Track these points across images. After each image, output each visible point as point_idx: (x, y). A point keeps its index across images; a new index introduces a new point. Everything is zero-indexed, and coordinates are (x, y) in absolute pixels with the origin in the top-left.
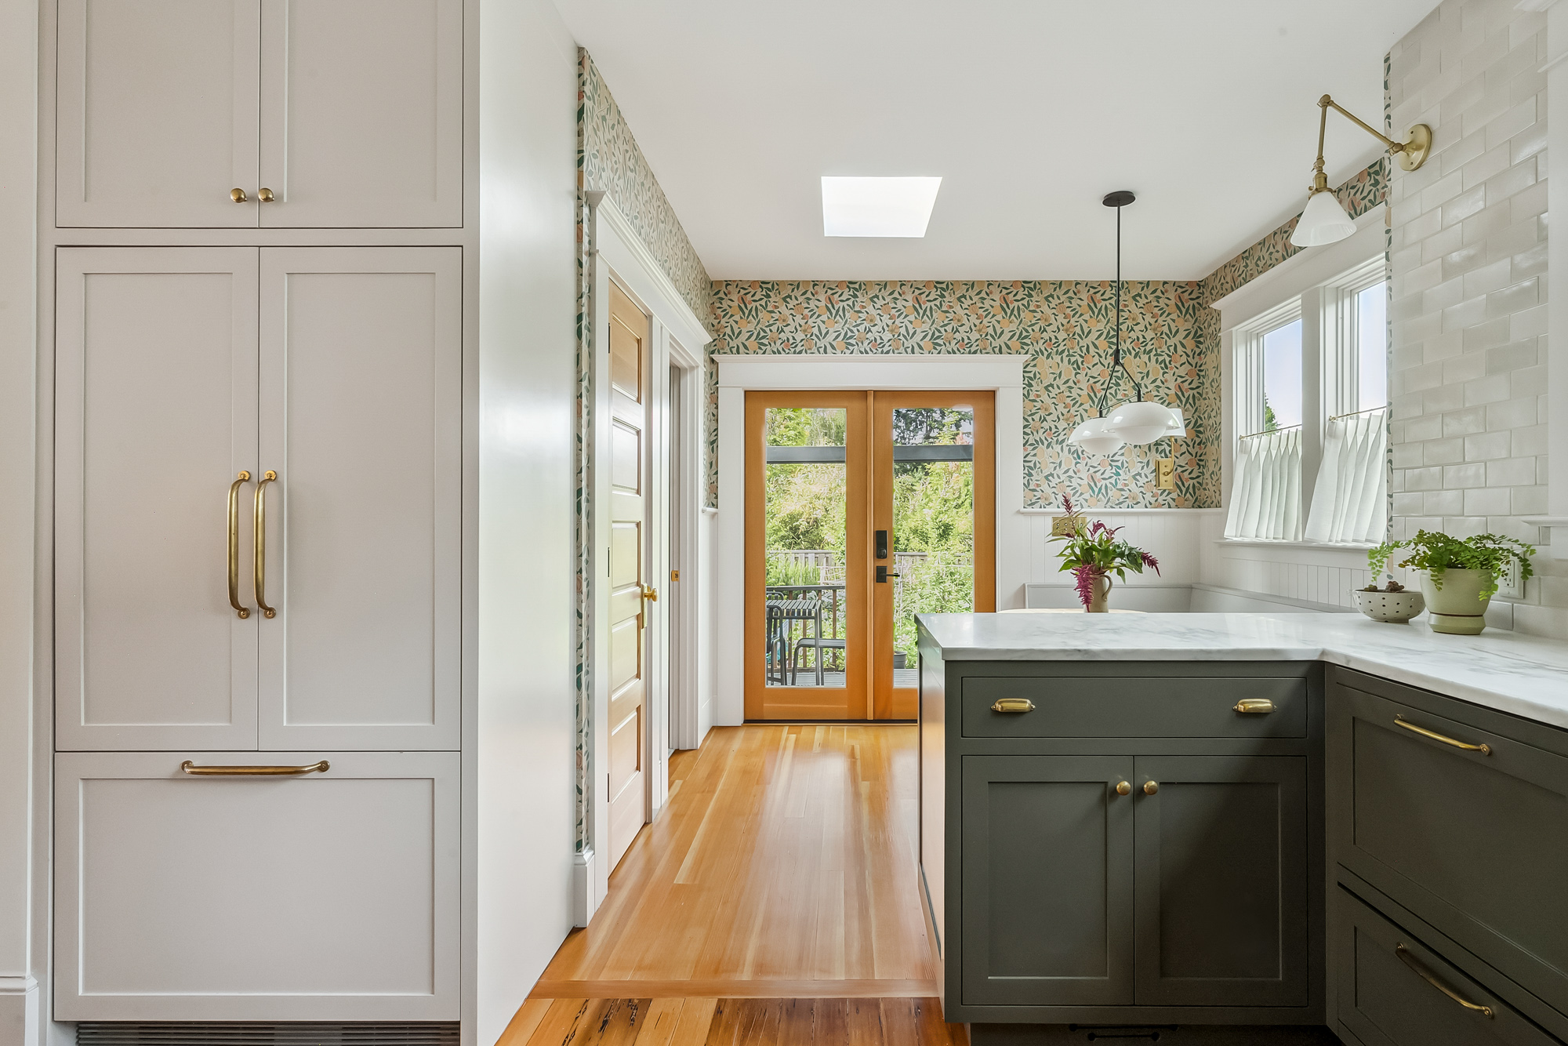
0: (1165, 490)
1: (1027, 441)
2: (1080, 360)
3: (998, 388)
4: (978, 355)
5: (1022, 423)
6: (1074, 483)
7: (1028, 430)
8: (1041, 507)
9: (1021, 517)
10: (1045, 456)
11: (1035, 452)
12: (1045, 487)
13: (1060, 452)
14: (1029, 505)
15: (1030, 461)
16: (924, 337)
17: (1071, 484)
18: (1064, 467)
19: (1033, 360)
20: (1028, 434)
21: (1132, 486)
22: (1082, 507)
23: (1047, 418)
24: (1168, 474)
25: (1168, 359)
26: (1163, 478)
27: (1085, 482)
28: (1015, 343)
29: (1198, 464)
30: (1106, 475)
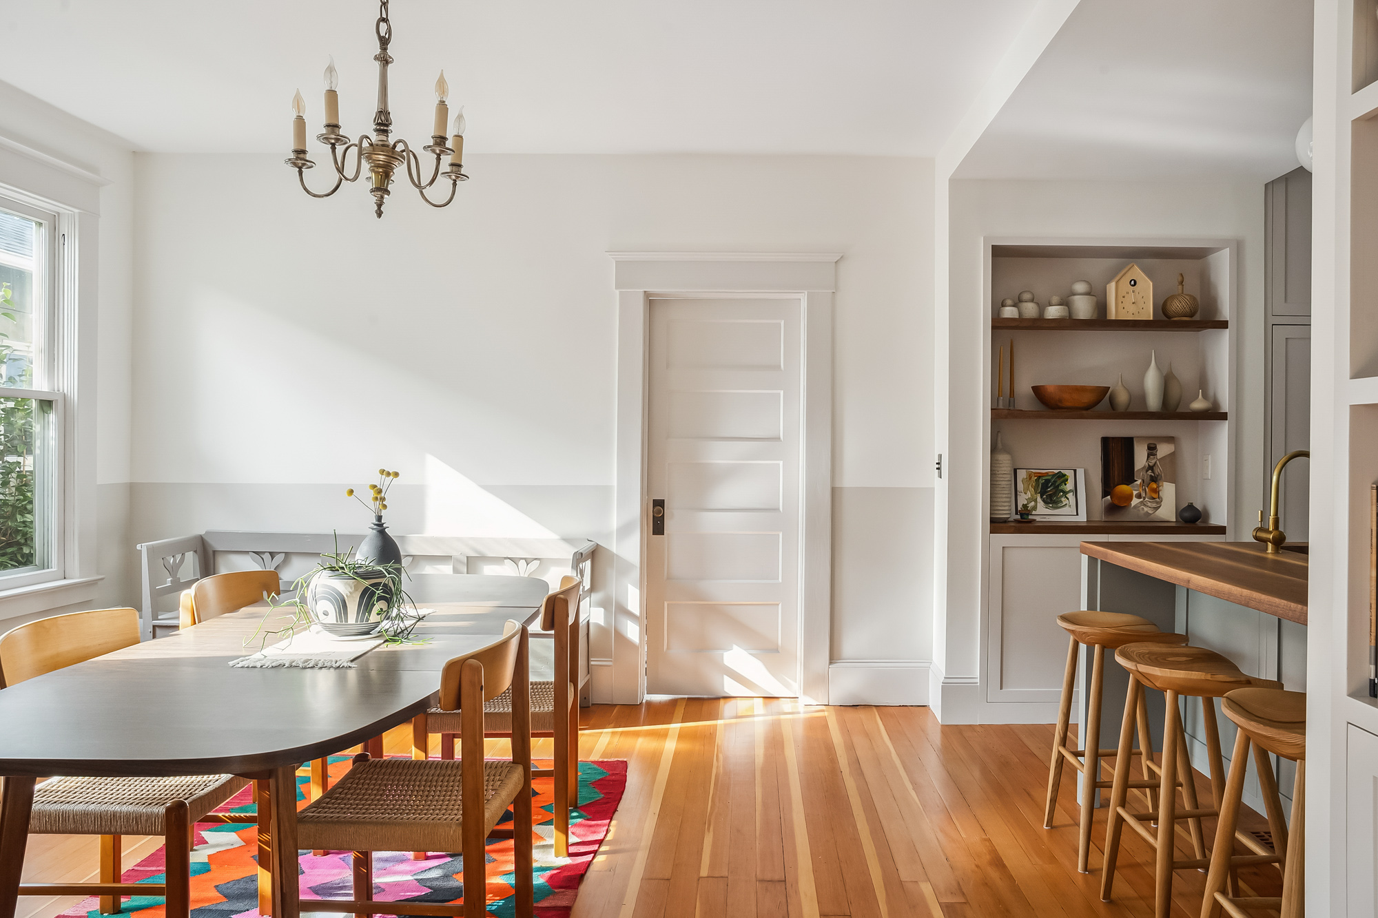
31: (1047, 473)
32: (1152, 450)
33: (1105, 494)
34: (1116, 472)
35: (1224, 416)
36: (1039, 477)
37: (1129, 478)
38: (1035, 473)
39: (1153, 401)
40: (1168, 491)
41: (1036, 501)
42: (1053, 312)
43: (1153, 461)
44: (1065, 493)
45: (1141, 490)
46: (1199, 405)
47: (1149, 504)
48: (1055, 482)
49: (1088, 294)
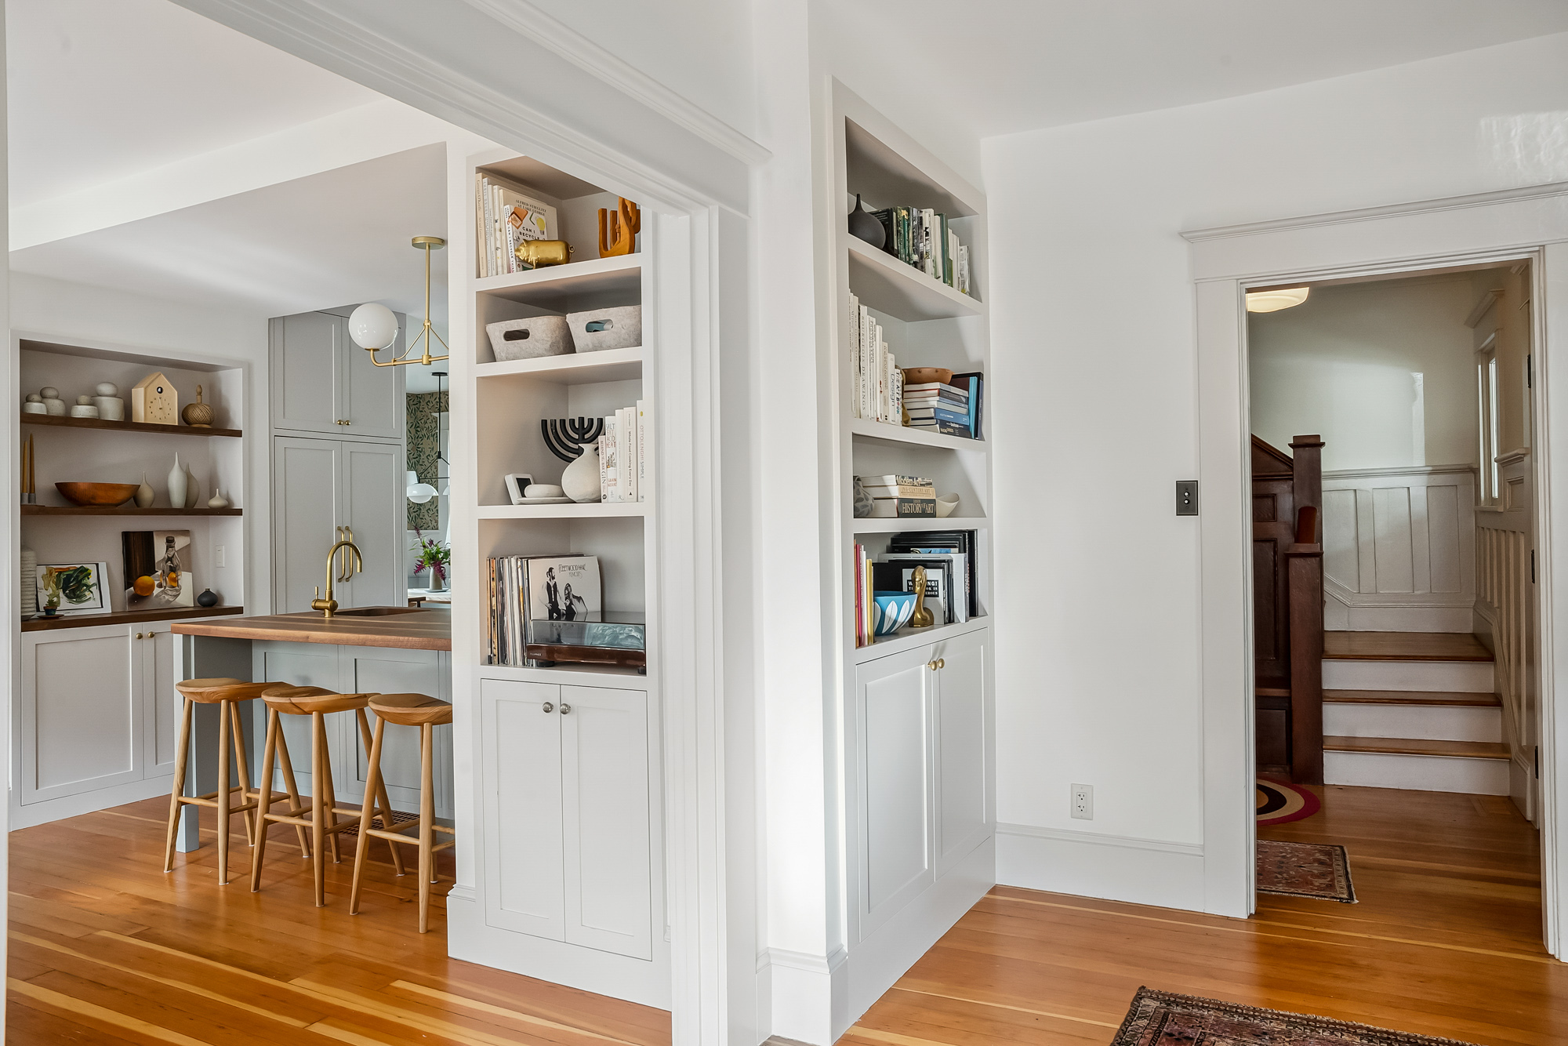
31: (68, 568)
32: (170, 542)
33: (127, 585)
34: (138, 563)
35: (239, 512)
36: (60, 573)
37: (150, 571)
38: (55, 569)
39: (177, 499)
40: (185, 579)
41: (58, 596)
42: (82, 411)
43: (172, 553)
44: (89, 587)
45: (162, 580)
46: (216, 502)
47: (170, 593)
48: (78, 576)
49: (114, 396)
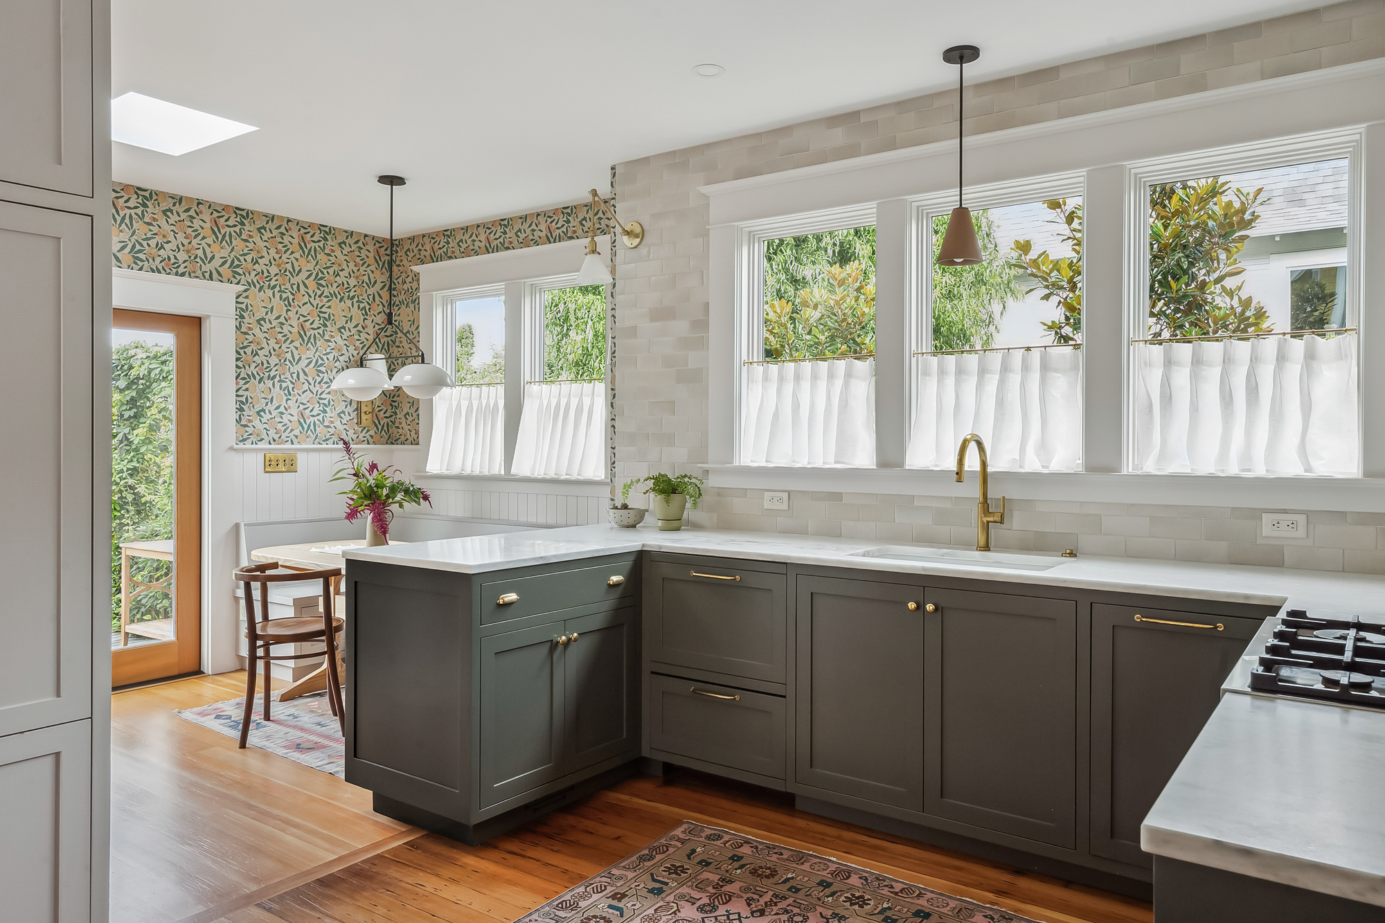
0: (365, 428)
1: (239, 374)
2: (291, 297)
3: (208, 317)
4: (186, 279)
5: (234, 355)
6: (285, 420)
7: (240, 364)
8: (252, 444)
9: (233, 454)
10: (257, 390)
11: (247, 386)
12: (256, 422)
13: (271, 387)
14: (240, 441)
15: (243, 396)
16: (122, 248)
17: (282, 421)
18: (276, 404)
19: (246, 291)
20: (240, 368)
21: (337, 424)
22: (292, 444)
23: (259, 352)
24: (369, 413)
25: (368, 307)
26: (364, 417)
27: (295, 419)
28: (225, 270)
29: (391, 405)
30: (314, 413)
